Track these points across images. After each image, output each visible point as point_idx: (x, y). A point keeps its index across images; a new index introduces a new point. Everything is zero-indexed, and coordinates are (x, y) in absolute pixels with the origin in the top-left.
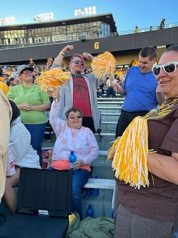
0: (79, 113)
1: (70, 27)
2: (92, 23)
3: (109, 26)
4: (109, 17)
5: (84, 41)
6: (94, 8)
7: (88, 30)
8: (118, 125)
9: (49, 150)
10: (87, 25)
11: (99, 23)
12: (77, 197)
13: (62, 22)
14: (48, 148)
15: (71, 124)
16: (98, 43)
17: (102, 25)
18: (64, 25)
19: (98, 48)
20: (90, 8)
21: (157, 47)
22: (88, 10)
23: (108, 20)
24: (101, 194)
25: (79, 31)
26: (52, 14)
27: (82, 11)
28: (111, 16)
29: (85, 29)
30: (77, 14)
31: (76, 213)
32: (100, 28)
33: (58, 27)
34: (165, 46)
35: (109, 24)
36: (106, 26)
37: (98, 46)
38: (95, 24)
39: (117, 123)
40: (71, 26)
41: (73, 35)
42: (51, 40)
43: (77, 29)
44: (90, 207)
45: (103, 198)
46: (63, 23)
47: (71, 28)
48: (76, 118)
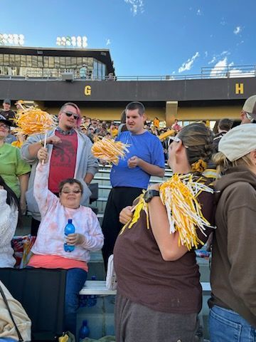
0: (78, 185)
1: (48, 59)
2: (81, 58)
3: (104, 66)
4: (105, 54)
5: (69, 81)
6: (85, 39)
7: (74, 66)
8: (108, 201)
9: (25, 238)
10: (74, 60)
11: (91, 60)
12: (72, 311)
13: (36, 50)
14: (23, 237)
15: (65, 201)
16: (90, 88)
17: (95, 64)
18: (39, 55)
19: (89, 94)
20: (79, 38)
21: (168, 102)
22: (76, 41)
23: (103, 57)
24: (100, 303)
25: (62, 67)
26: (22, 37)
27: (67, 40)
28: (108, 53)
29: (71, 65)
30: (60, 43)
31: (70, 333)
32: (92, 66)
33: (30, 56)
34: (177, 102)
35: (105, 63)
36: (100, 65)
37: (89, 91)
38: (84, 60)
39: (106, 199)
40: (50, 57)
41: (52, 71)
42: (18, 74)
43: (60, 64)
44: (85, 323)
45: (103, 309)
46: (38, 53)
47: (51, 60)
48: (71, 193)
